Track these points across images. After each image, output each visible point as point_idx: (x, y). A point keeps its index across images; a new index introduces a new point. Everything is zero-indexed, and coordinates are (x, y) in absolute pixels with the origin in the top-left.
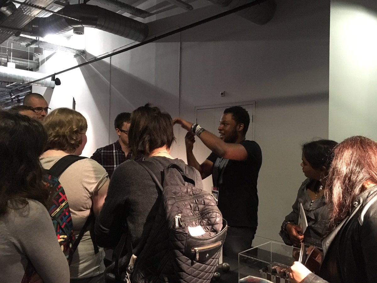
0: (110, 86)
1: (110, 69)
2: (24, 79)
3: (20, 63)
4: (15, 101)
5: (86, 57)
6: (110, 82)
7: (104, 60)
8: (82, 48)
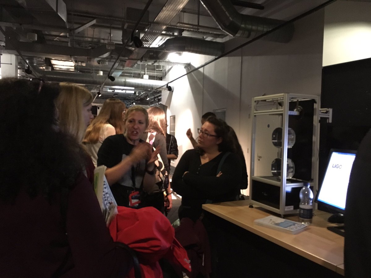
0: (203, 90)
1: (203, 77)
2: (153, 87)
3: (153, 74)
4: (156, 100)
5: (190, 68)
6: (203, 87)
7: (200, 69)
8: (188, 62)
